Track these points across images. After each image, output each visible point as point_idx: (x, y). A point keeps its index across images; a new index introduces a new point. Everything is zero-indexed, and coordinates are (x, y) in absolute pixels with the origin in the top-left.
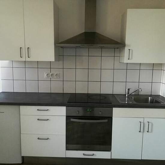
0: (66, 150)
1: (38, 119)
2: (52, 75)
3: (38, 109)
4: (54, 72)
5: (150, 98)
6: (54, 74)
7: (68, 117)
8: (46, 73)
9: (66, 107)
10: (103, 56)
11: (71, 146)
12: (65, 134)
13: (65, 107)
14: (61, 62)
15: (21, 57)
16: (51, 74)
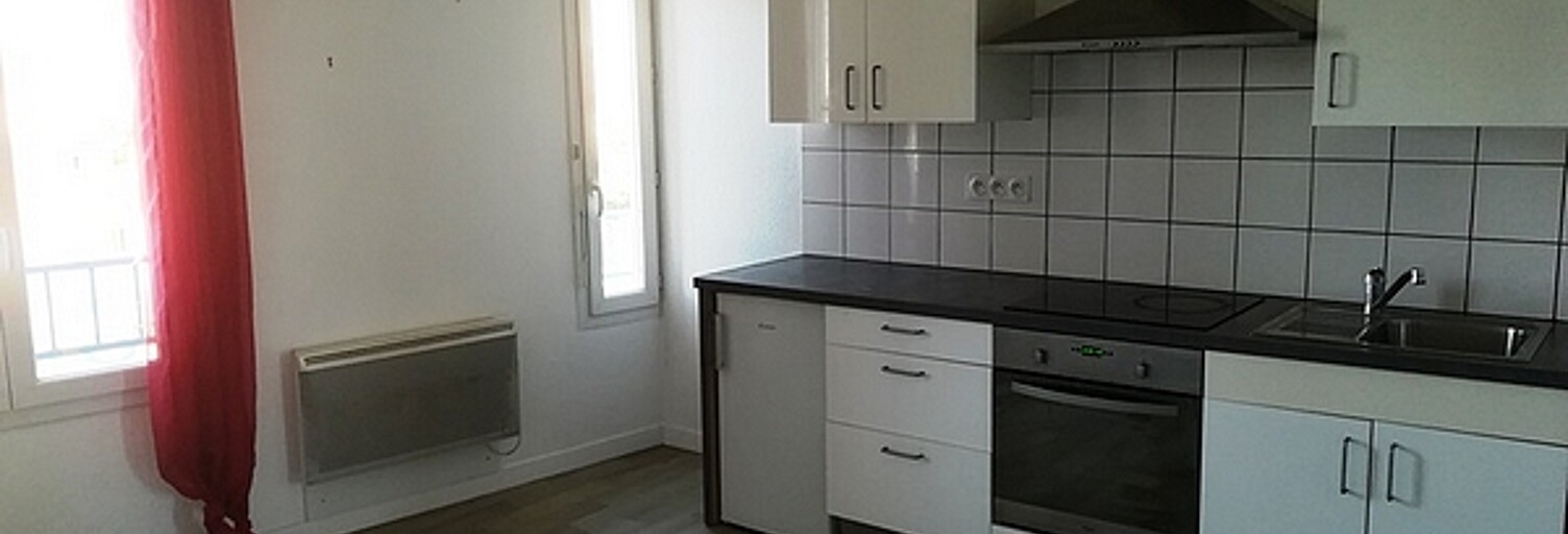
0: (994, 521)
1: (886, 369)
2: (997, 185)
3: (885, 323)
4: (1009, 171)
5: (1511, 332)
6: (1006, 183)
7: (1002, 375)
8: (971, 178)
9: (995, 326)
10: (1252, 89)
11: (1012, 507)
12: (989, 449)
13: (989, 327)
14: (1038, 124)
15: (849, 107)
16: (991, 181)
